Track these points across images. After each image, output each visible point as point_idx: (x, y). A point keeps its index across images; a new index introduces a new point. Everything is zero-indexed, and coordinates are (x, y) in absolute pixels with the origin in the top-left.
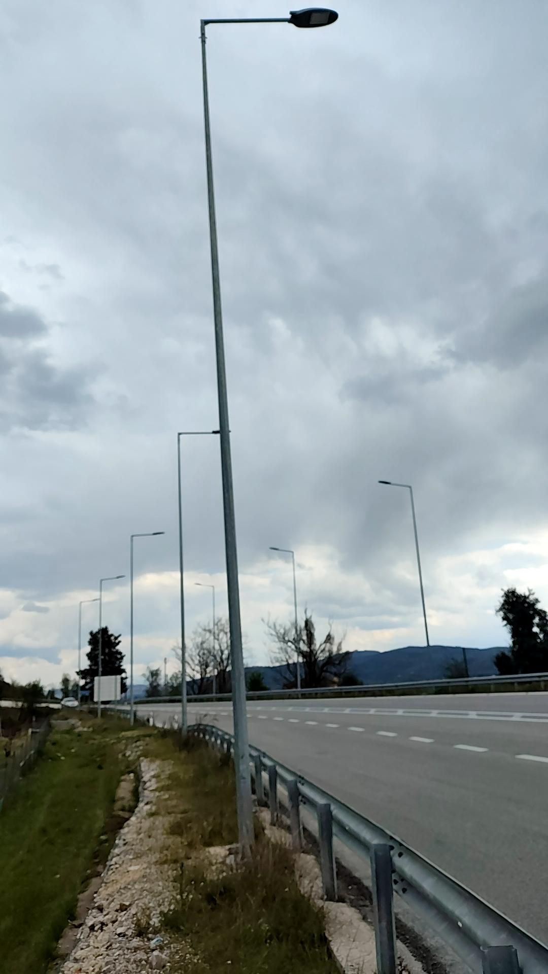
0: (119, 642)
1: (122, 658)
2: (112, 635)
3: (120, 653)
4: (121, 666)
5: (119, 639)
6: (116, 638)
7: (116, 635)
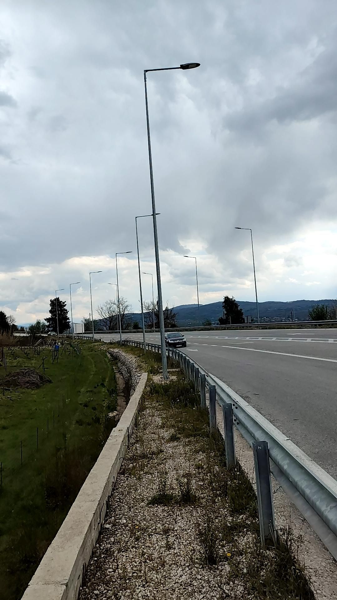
0: (66, 305)
1: (67, 313)
2: (61, 302)
3: (66, 310)
4: (67, 316)
5: (65, 303)
6: (64, 303)
7: (64, 302)
